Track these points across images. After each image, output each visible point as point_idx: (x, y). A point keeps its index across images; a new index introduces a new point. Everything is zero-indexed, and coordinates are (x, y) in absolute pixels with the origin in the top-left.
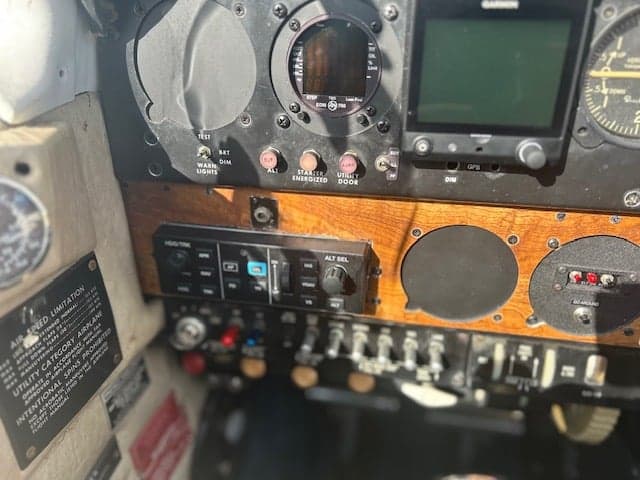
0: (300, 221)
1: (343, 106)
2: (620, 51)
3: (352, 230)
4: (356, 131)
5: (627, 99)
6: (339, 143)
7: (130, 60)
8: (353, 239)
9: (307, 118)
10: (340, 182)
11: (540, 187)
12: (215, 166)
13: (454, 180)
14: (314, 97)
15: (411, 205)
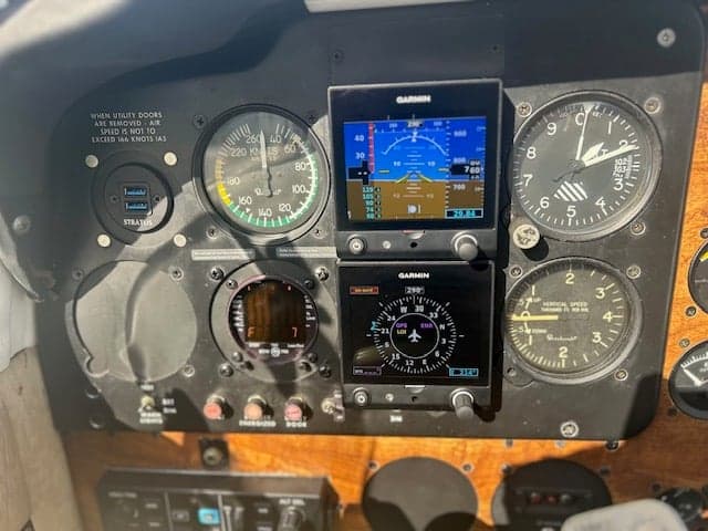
0: (253, 460)
1: (286, 352)
2: (535, 297)
3: (306, 466)
4: (302, 376)
5: (550, 338)
6: (286, 387)
7: (69, 319)
8: (309, 474)
9: (250, 366)
10: (288, 425)
11: (481, 422)
12: (159, 415)
13: (399, 419)
14: (256, 345)
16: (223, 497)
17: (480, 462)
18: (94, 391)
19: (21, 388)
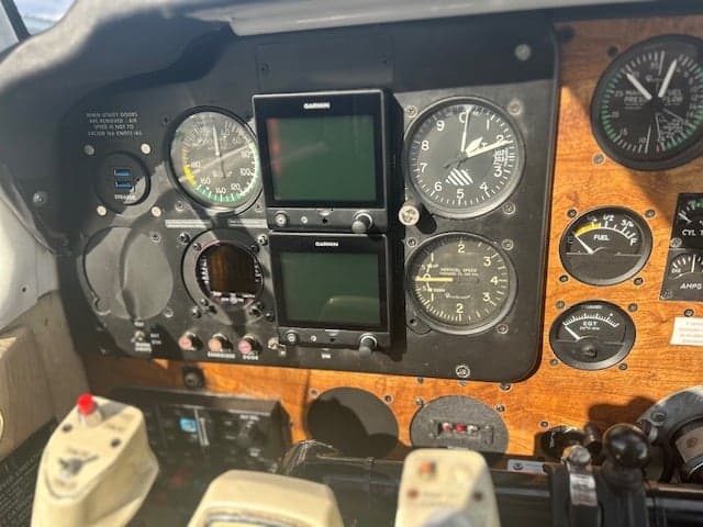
0: (223, 384)
1: (242, 300)
2: (433, 263)
3: (263, 389)
4: (251, 321)
5: (448, 296)
6: (239, 329)
7: (80, 270)
8: (266, 397)
9: (212, 310)
10: (245, 357)
11: (392, 362)
12: (148, 345)
13: (328, 356)
14: (219, 294)
15: (305, 372)
16: (199, 411)
17: (397, 393)
18: (101, 325)
19: (47, 321)
